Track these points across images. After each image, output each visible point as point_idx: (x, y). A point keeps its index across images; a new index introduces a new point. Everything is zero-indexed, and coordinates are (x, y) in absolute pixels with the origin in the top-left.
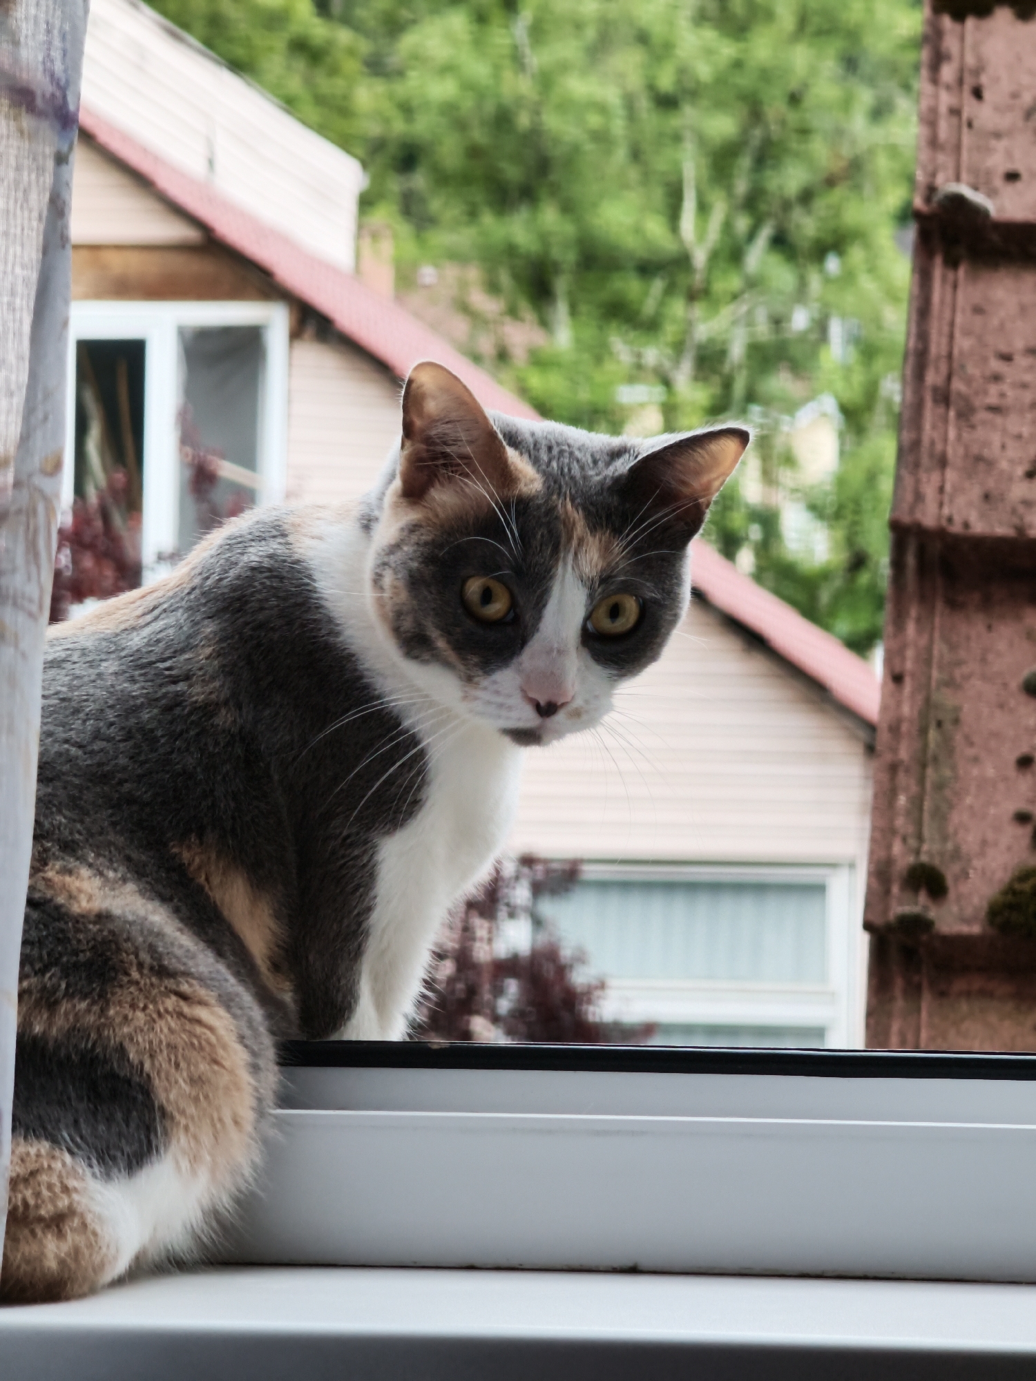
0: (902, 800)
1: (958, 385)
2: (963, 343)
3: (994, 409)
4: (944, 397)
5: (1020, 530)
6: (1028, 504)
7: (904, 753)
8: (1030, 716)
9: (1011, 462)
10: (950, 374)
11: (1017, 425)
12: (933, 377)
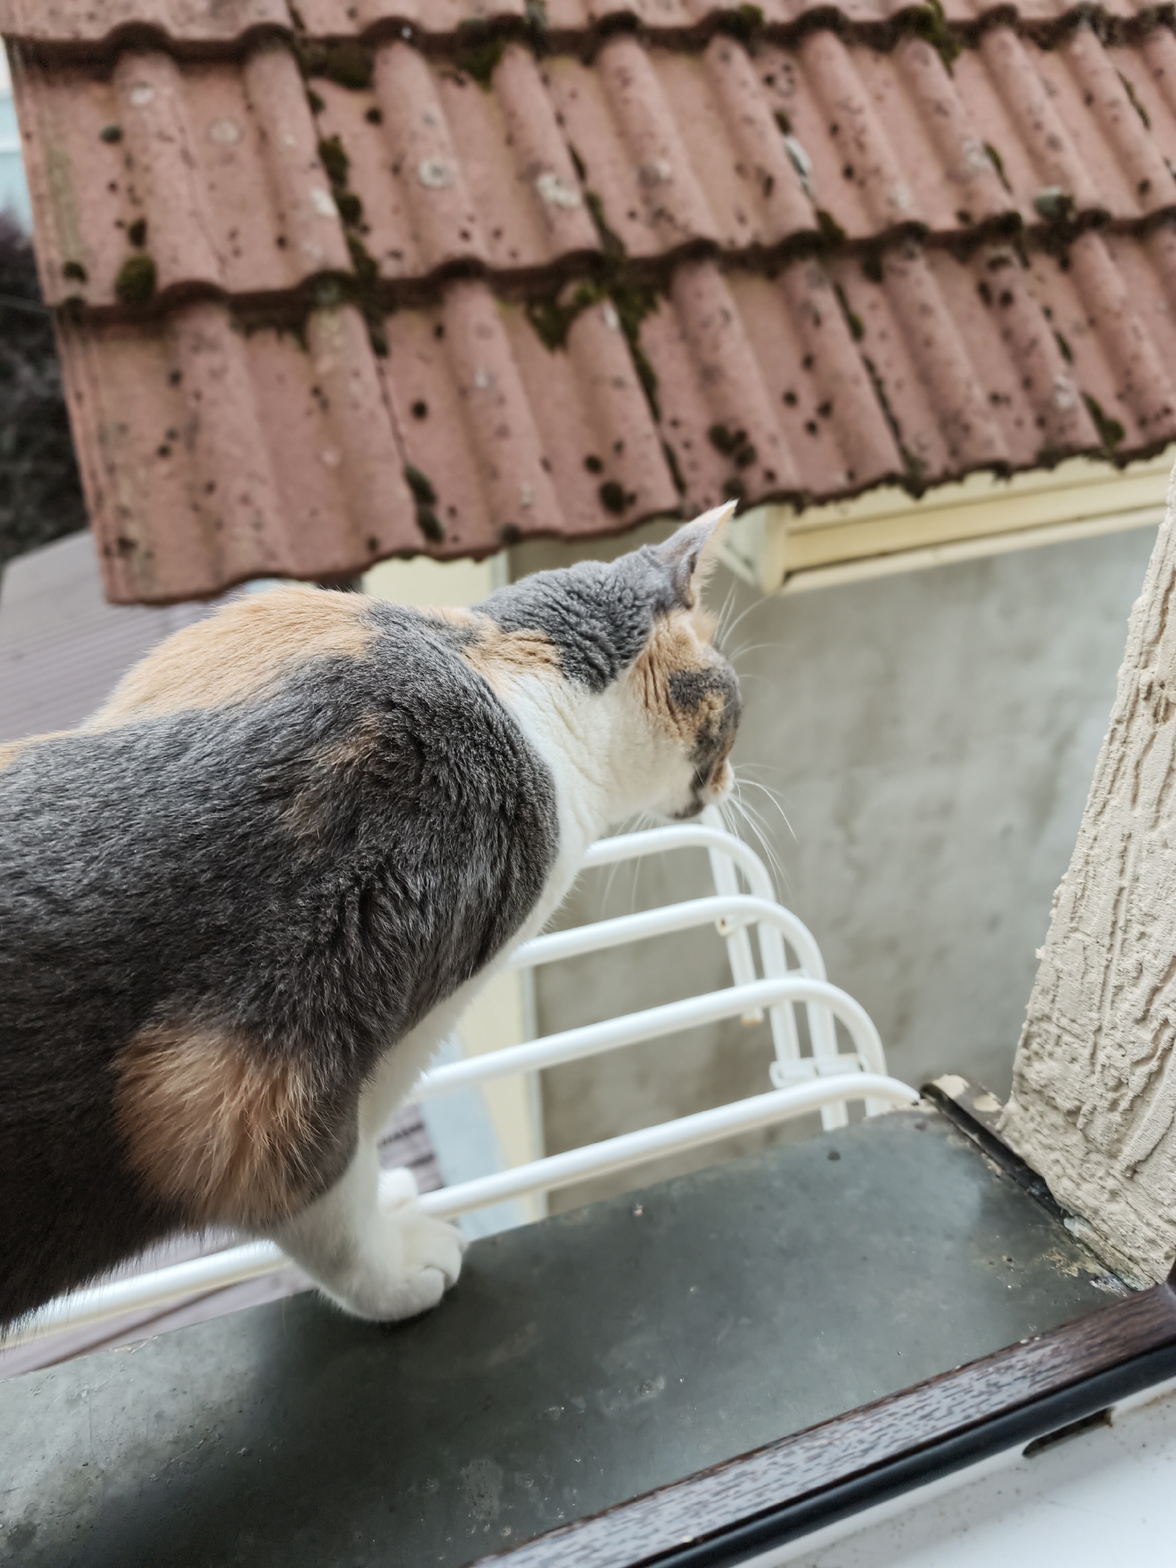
0: (49, 219)
5: (76, 34)
6: (77, 16)
7: (44, 187)
8: (109, 155)
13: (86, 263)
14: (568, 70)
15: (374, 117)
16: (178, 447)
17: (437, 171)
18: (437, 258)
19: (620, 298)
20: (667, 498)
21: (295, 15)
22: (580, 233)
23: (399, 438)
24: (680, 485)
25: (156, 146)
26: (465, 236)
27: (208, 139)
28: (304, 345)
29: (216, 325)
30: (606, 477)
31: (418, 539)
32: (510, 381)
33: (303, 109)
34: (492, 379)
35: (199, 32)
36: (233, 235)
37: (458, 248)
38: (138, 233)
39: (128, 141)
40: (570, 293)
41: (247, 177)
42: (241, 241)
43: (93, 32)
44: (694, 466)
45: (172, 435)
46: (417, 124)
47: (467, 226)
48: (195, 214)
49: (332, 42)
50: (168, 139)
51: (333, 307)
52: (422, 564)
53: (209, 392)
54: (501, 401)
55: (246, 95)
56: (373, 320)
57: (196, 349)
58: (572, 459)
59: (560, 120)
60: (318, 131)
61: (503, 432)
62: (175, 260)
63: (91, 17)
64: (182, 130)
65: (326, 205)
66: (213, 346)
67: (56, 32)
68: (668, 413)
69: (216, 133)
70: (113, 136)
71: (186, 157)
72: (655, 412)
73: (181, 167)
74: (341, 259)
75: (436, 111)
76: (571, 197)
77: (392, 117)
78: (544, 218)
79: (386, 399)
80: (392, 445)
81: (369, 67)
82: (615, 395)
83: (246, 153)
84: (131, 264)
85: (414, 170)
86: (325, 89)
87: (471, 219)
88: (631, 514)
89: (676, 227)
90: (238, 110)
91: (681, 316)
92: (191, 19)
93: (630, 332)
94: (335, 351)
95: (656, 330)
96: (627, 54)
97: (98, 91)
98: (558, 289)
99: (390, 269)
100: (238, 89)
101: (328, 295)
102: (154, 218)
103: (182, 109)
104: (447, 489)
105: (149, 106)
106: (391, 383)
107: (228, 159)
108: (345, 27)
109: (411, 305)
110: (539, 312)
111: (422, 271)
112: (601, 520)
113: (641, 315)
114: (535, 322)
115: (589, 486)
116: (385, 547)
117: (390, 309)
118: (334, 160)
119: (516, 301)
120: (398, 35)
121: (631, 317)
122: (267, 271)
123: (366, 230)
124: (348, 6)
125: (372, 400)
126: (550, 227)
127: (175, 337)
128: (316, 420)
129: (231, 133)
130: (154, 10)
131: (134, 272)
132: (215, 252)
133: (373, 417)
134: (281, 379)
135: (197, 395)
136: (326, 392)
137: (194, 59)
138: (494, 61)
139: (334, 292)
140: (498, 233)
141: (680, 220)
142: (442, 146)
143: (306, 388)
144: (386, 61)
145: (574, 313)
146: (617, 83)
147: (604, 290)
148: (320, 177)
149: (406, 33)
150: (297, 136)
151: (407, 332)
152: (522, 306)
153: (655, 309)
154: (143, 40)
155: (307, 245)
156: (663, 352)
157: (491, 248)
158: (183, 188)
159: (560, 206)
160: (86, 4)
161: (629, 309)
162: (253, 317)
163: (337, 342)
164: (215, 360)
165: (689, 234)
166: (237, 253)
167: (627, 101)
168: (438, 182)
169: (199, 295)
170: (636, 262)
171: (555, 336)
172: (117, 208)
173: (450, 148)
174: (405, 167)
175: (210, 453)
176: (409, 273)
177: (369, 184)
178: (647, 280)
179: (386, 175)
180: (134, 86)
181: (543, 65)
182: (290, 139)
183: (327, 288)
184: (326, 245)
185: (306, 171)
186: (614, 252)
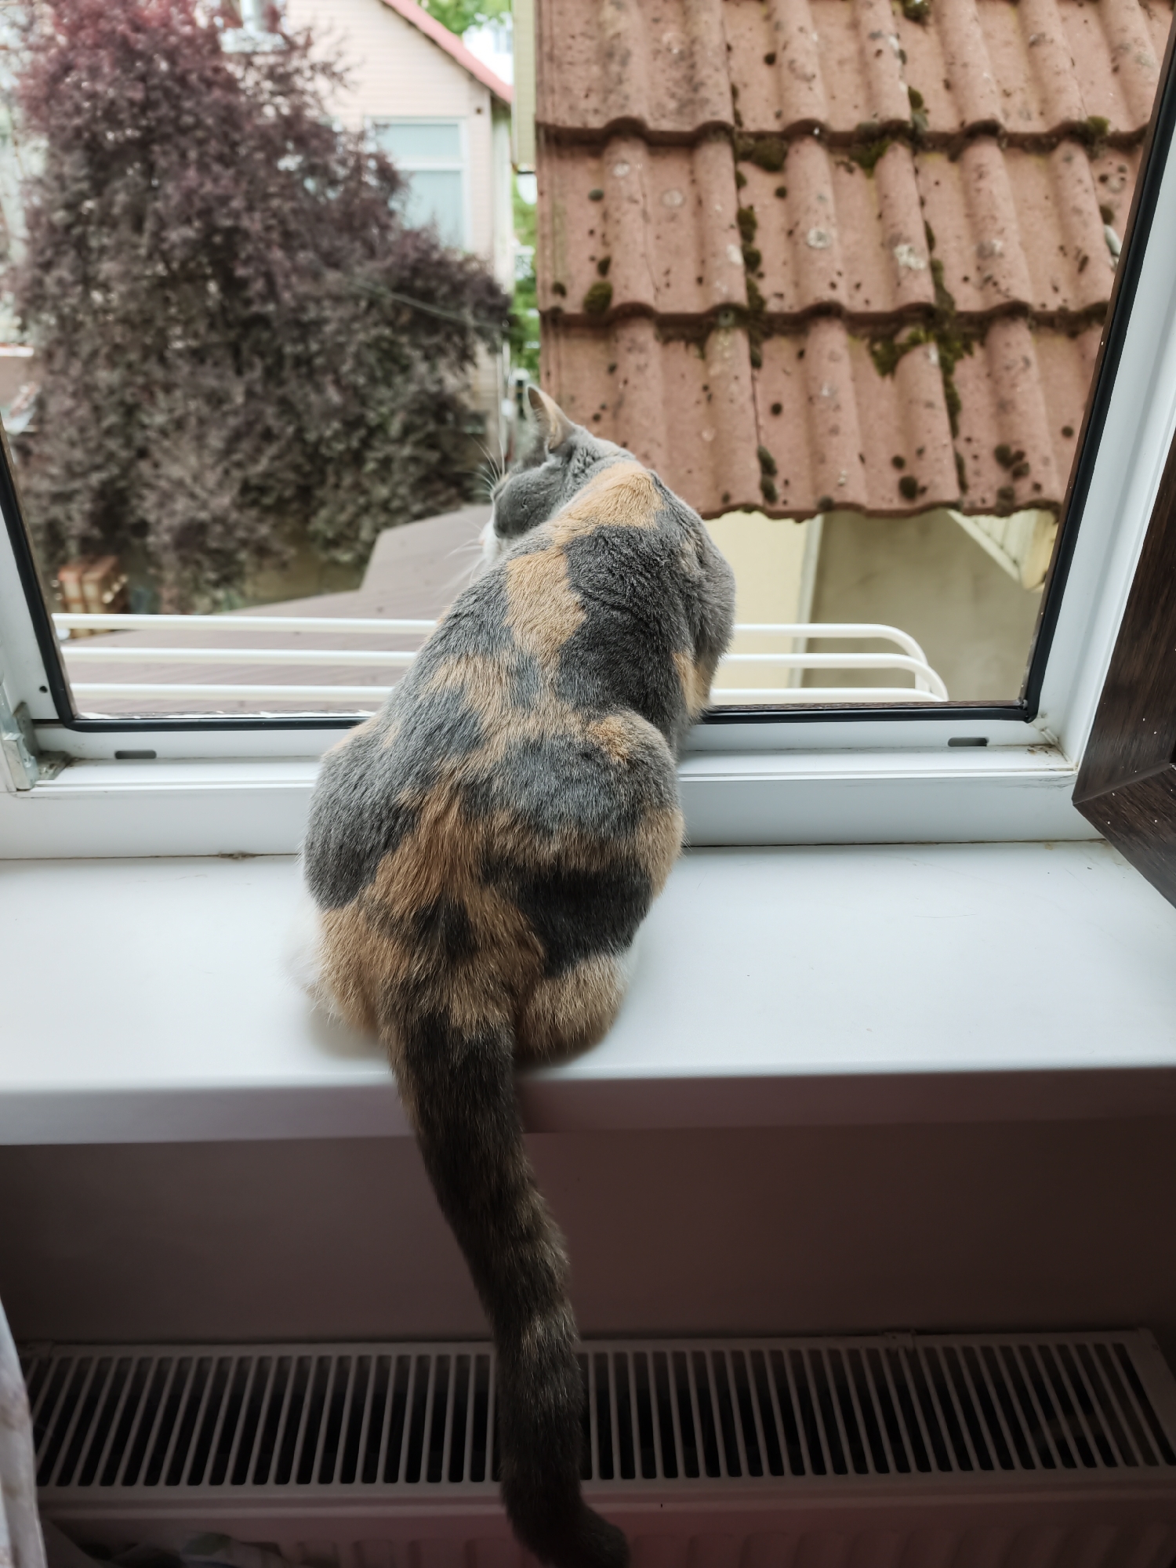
0: (548, 253)
1: (556, 52)
2: (557, 30)
4: (551, 58)
5: (585, 124)
6: (586, 111)
7: (547, 230)
8: (593, 211)
9: (579, 89)
10: (552, 47)
11: (580, 71)
12: (546, 48)
13: (567, 284)
14: (936, 164)
15: (781, 193)
16: (606, 416)
17: (820, 237)
18: (810, 301)
19: (943, 341)
20: (951, 493)
21: (737, 115)
22: (922, 291)
23: (758, 427)
24: (963, 486)
25: (626, 206)
26: (833, 286)
27: (661, 202)
28: (703, 356)
29: (644, 334)
30: (906, 473)
31: (758, 499)
32: (847, 396)
33: (731, 185)
34: (834, 392)
35: (667, 125)
36: (667, 272)
37: (826, 295)
38: (604, 267)
39: (607, 201)
40: (905, 335)
41: (684, 233)
42: (672, 277)
43: (596, 123)
44: (977, 473)
45: (603, 407)
46: (812, 201)
47: (836, 279)
48: (643, 255)
49: (760, 136)
50: (636, 202)
51: (727, 330)
52: (757, 516)
53: (633, 381)
54: (838, 408)
55: (692, 172)
56: (754, 342)
57: (629, 350)
58: (883, 456)
59: (922, 203)
60: (739, 201)
61: (834, 431)
62: (626, 287)
63: (596, 111)
64: (644, 196)
65: (736, 256)
66: (642, 350)
67: (571, 121)
68: (964, 432)
69: (667, 199)
70: (597, 197)
71: (645, 215)
72: (954, 430)
73: (640, 221)
74: (740, 296)
75: (828, 192)
76: (920, 263)
77: (794, 195)
78: (895, 277)
79: (754, 398)
80: (753, 430)
81: (785, 155)
82: (925, 412)
83: (686, 215)
84: (596, 287)
85: (804, 234)
86: (749, 170)
87: (840, 274)
88: (921, 502)
89: (999, 291)
90: (684, 182)
91: (990, 360)
92: (663, 116)
93: (946, 368)
94: (724, 360)
95: (968, 370)
96: (987, 154)
97: (592, 164)
98: (896, 332)
99: (773, 306)
100: (687, 167)
101: (724, 321)
102: (617, 257)
103: (646, 180)
104: (785, 466)
105: (625, 178)
106: (759, 387)
107: (673, 218)
108: (772, 125)
109: (784, 334)
110: (878, 347)
111: (797, 309)
112: (897, 503)
113: (959, 356)
114: (874, 354)
115: (893, 477)
116: (734, 501)
117: (768, 335)
118: (746, 223)
119: (863, 337)
120: (810, 133)
121: (950, 357)
122: (686, 301)
123: (761, 276)
124: (776, 109)
125: (744, 399)
126: (899, 284)
127: (617, 341)
128: (702, 408)
129: (677, 199)
130: (639, 109)
131: (597, 293)
132: (654, 284)
133: (743, 410)
134: (683, 376)
135: (626, 382)
136: (713, 389)
137: (660, 144)
138: (880, 155)
139: (731, 319)
140: (858, 286)
141: (1003, 286)
142: (828, 218)
143: (699, 385)
144: (797, 152)
145: (905, 350)
146: (974, 176)
147: (931, 335)
148: (735, 235)
149: (816, 132)
150: (724, 205)
151: (778, 350)
152: (867, 341)
153: (971, 353)
154: (628, 129)
155: (718, 284)
156: (971, 386)
157: (851, 297)
158: (639, 237)
159: (910, 269)
160: (594, 102)
161: (950, 350)
162: (671, 331)
163: (727, 355)
164: (641, 359)
165: (1008, 297)
166: (668, 285)
167: (979, 190)
168: (820, 244)
169: (638, 312)
170: (961, 315)
171: (888, 364)
172: (593, 247)
173: (834, 220)
174: (798, 232)
175: (628, 421)
176: (786, 310)
177: (768, 242)
178: (969, 330)
179: (783, 237)
180: (617, 162)
181: (917, 159)
182: (718, 207)
183: (727, 316)
184: (731, 287)
185: (726, 231)
186: (946, 306)
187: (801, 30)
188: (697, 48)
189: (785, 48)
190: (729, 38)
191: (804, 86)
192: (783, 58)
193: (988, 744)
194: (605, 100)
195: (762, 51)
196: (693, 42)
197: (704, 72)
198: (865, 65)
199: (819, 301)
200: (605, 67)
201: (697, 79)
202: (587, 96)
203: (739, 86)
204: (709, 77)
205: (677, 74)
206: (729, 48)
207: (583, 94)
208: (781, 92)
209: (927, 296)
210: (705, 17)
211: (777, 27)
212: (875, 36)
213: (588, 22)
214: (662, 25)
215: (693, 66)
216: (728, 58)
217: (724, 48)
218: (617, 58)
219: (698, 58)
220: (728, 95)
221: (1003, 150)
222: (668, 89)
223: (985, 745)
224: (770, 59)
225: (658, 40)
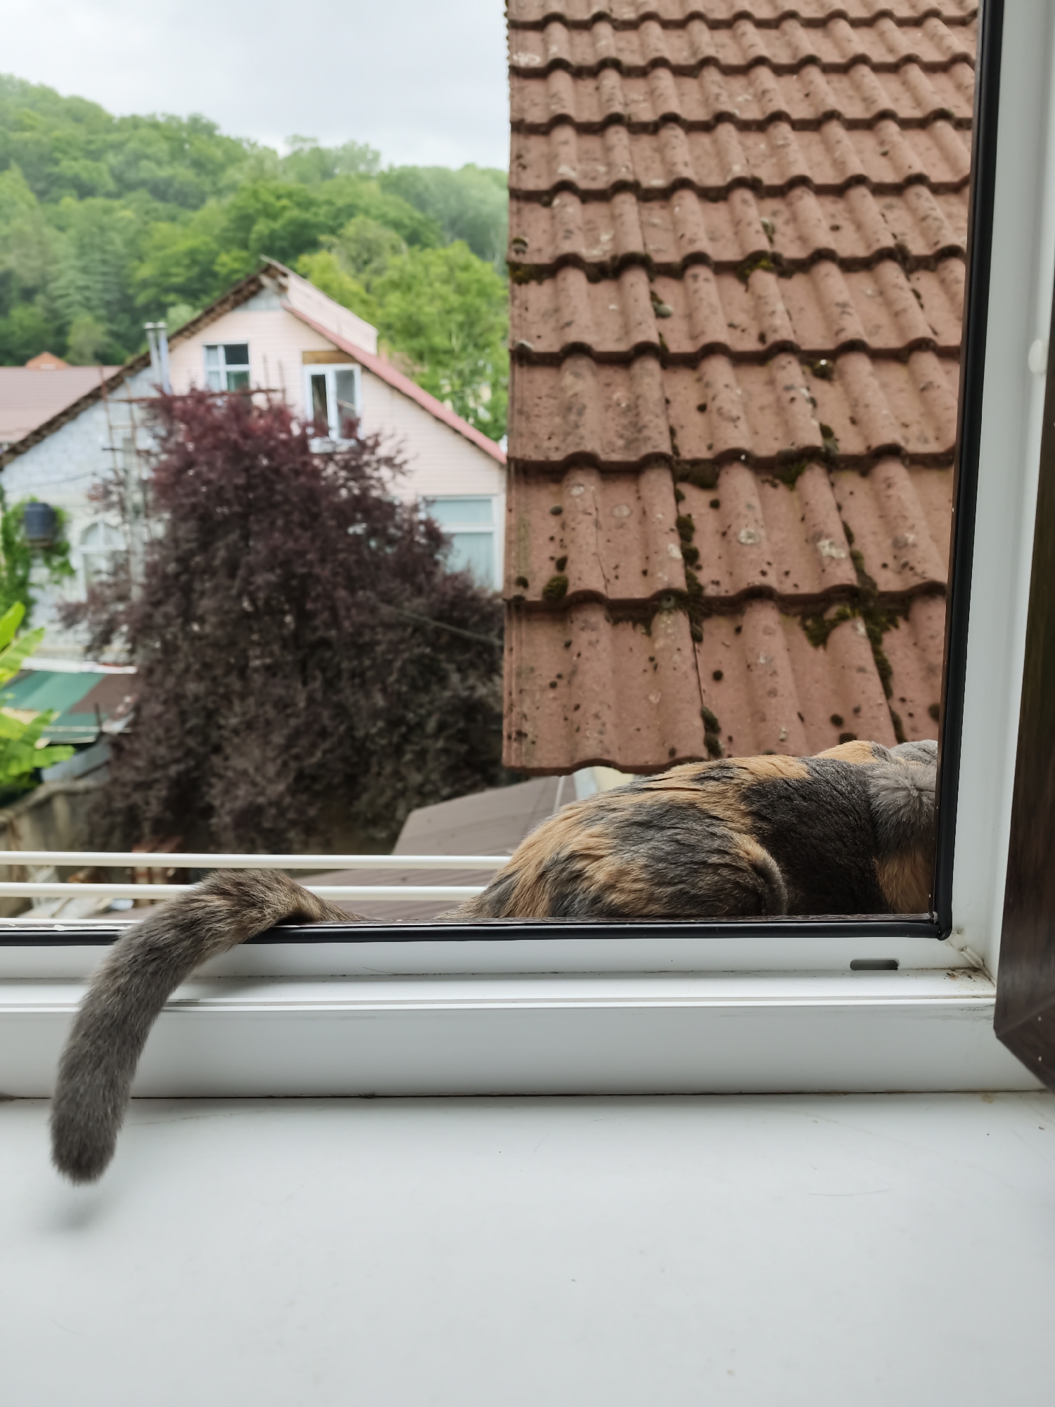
0: (513, 554)
1: (525, 408)
2: (526, 393)
3: (537, 416)
4: (521, 412)
5: (547, 458)
6: (549, 449)
7: (513, 537)
8: (553, 522)
9: (543, 434)
10: (522, 405)
11: (545, 421)
12: (517, 406)
13: (529, 578)
14: (850, 481)
15: (715, 505)
16: (561, 683)
17: (750, 536)
18: (743, 585)
19: (869, 617)
22: (845, 575)
23: (701, 691)
24: (900, 738)
25: (581, 517)
26: (764, 573)
27: (612, 515)
28: (649, 633)
29: (597, 617)
30: (845, 731)
31: (704, 753)
32: (782, 662)
33: (672, 500)
34: (770, 660)
35: (616, 457)
36: (617, 567)
37: (758, 580)
38: (561, 564)
39: (564, 515)
40: (832, 613)
41: (631, 537)
42: (620, 571)
43: (557, 457)
44: (914, 730)
45: (559, 676)
46: (742, 509)
47: (766, 568)
48: (594, 554)
49: (695, 463)
50: (590, 514)
51: (670, 611)
53: (584, 655)
54: (774, 673)
55: (638, 491)
56: (695, 621)
57: (583, 629)
58: (820, 716)
59: (839, 508)
60: (678, 511)
61: (773, 693)
62: (580, 578)
63: (557, 449)
64: (597, 510)
65: (676, 553)
66: (593, 629)
67: (536, 456)
68: (897, 693)
69: (617, 512)
70: (557, 512)
71: (597, 524)
72: (888, 692)
73: (594, 529)
74: (680, 583)
75: (756, 502)
76: (842, 553)
77: (726, 505)
78: (820, 565)
79: (696, 667)
80: (696, 693)
81: (717, 476)
82: (858, 676)
83: (633, 524)
84: (554, 580)
85: (736, 534)
86: (686, 489)
87: (769, 564)
89: (916, 574)
90: (631, 499)
91: (915, 630)
92: (613, 451)
93: (875, 640)
94: (667, 636)
95: (896, 642)
96: (893, 470)
97: (553, 488)
98: (825, 610)
99: (710, 591)
100: (633, 488)
101: (666, 604)
102: (572, 555)
103: (598, 498)
104: (728, 725)
105: (579, 496)
106: (700, 658)
107: (622, 526)
108: (705, 454)
109: (722, 614)
110: (809, 623)
111: (732, 593)
113: (885, 629)
114: (806, 628)
115: (832, 736)
116: (679, 755)
117: (708, 615)
118: (685, 528)
119: (795, 615)
120: (738, 459)
121: (877, 629)
122: (633, 588)
123: (699, 568)
124: (709, 442)
125: (687, 667)
126: (823, 571)
127: (572, 622)
128: (649, 675)
129: (626, 512)
130: (591, 445)
131: (555, 584)
132: (604, 577)
133: (686, 676)
134: (631, 650)
135: (579, 655)
136: (658, 660)
137: (611, 472)
138: (799, 473)
139: (672, 603)
140: (787, 573)
141: (919, 569)
142: (756, 521)
143: (646, 657)
144: (727, 473)
145: (834, 624)
146: (883, 486)
147: (857, 611)
148: (675, 537)
149: (743, 457)
150: (664, 512)
151: (716, 629)
152: (798, 618)
153: (897, 627)
154: (583, 461)
155: (660, 575)
156: (899, 653)
157: (781, 582)
158: (592, 540)
159: (832, 558)
160: (555, 442)
161: (877, 624)
162: (620, 614)
163: (670, 631)
164: (593, 636)
165: (925, 578)
166: (617, 577)
167: (889, 497)
168: (750, 541)
169: (590, 598)
170: (884, 594)
171: (819, 638)
172: (554, 550)
173: (762, 523)
174: (731, 532)
175: (580, 687)
176: (723, 594)
177: (705, 542)
178: (891, 607)
179: (718, 537)
180: (573, 486)
181: (832, 476)
182: (660, 516)
183: (669, 600)
184: (672, 575)
185: (667, 533)
186: (868, 587)
187: (727, 386)
188: (641, 402)
189: (714, 399)
190: (668, 395)
191: (731, 425)
192: (712, 407)
193: (899, 967)
194: (564, 440)
195: (695, 401)
196: (638, 397)
197: (646, 418)
198: (781, 409)
199: (751, 585)
200: (565, 417)
201: (641, 423)
202: (550, 438)
203: (677, 428)
204: (651, 421)
205: (624, 421)
206: (667, 401)
207: (546, 437)
208: (711, 430)
209: (850, 580)
210: (647, 380)
211: (707, 385)
212: (788, 388)
213: (552, 388)
214: (612, 388)
215: (637, 415)
216: (667, 409)
217: (663, 401)
218: (574, 410)
219: (641, 409)
220: (667, 434)
221: (907, 467)
222: (617, 431)
223: (896, 969)
224: (702, 408)
225: (610, 398)
